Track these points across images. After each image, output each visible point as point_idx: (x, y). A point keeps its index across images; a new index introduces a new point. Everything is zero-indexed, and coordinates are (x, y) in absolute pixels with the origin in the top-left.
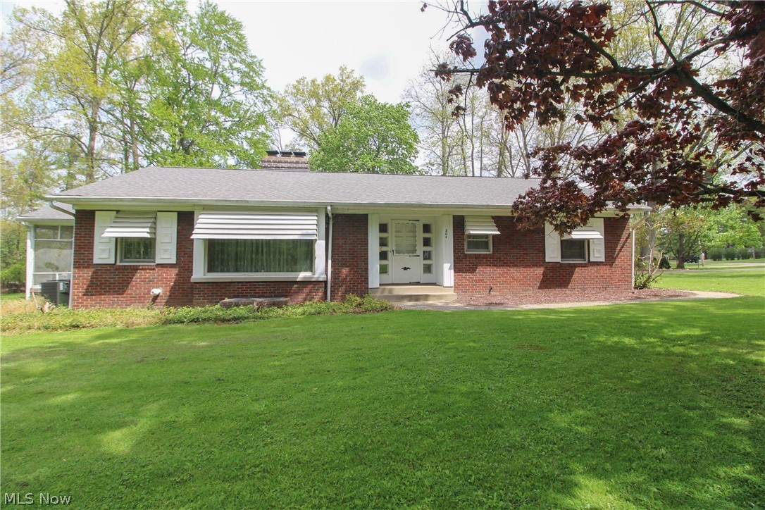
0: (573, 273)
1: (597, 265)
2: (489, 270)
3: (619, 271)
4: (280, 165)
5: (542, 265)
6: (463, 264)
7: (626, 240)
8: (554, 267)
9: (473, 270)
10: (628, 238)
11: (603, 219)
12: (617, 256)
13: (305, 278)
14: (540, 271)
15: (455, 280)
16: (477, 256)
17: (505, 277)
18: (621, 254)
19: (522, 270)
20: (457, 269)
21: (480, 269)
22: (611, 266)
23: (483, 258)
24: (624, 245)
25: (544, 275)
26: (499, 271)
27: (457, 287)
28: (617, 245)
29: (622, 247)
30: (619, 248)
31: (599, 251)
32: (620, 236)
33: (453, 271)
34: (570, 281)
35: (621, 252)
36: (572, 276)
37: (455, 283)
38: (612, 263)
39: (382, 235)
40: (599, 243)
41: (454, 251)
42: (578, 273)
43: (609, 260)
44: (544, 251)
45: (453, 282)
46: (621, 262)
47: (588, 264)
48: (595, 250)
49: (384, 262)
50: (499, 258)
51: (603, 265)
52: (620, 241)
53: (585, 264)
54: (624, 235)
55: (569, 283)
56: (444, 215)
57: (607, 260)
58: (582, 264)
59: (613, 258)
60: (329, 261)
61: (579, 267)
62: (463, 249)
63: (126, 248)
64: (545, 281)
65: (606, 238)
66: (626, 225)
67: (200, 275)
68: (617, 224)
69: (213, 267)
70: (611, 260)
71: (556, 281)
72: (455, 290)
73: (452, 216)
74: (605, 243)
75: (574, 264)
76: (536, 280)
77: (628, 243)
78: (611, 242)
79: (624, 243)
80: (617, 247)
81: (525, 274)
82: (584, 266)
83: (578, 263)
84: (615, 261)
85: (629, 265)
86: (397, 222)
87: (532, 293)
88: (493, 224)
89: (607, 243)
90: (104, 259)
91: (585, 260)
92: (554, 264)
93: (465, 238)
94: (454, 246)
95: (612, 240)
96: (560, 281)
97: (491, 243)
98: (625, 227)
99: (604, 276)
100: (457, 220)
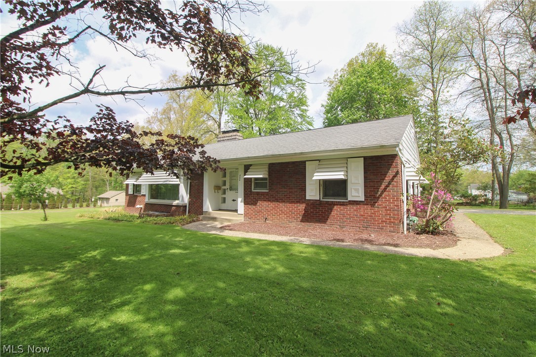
0: (331, 210)
1: (357, 204)
2: (265, 204)
3: (382, 212)
5: (304, 202)
6: (250, 199)
7: (393, 179)
8: (313, 204)
9: (255, 204)
10: (395, 176)
11: (363, 158)
12: (381, 195)
13: (177, 204)
14: (302, 207)
15: (244, 210)
16: (258, 193)
17: (276, 210)
18: (386, 193)
19: (289, 205)
20: (246, 202)
21: (259, 203)
22: (373, 205)
23: (262, 195)
24: (389, 183)
25: (306, 210)
26: (272, 205)
27: (246, 214)
28: (381, 184)
29: (387, 186)
30: (383, 187)
31: (357, 190)
32: (385, 175)
33: (243, 204)
34: (328, 217)
35: (385, 191)
36: (330, 213)
37: (244, 212)
38: (374, 202)
39: (224, 179)
40: (358, 182)
41: (244, 190)
42: (336, 210)
43: (370, 200)
44: (306, 190)
45: (243, 211)
46: (386, 203)
47: (346, 202)
48: (353, 190)
49: (224, 196)
50: (273, 195)
51: (364, 204)
52: (384, 179)
53: (343, 202)
54: (391, 174)
55: (327, 220)
56: (239, 165)
57: (368, 200)
58: (341, 202)
59: (376, 198)
60: (188, 195)
61: (337, 205)
62: (251, 188)
63: (137, 188)
64: (306, 216)
65: (367, 177)
66: (393, 162)
67: (147, 200)
68: (381, 163)
69: (153, 196)
70: (372, 200)
71: (316, 217)
72: (244, 217)
73: (243, 166)
74: (365, 182)
75: (332, 202)
76: (299, 214)
77: (395, 182)
78: (374, 182)
79: (390, 182)
80: (380, 186)
81: (291, 209)
82: (343, 204)
83: (336, 202)
84: (378, 200)
85: (396, 206)
86: (230, 170)
87: (296, 224)
88: (267, 169)
89: (369, 182)
90: (131, 192)
91: (347, 199)
92: (314, 201)
93: (253, 180)
94: (245, 187)
95: (375, 179)
96: (319, 217)
97: (268, 184)
98: (392, 165)
99: (365, 215)
100: (247, 168)
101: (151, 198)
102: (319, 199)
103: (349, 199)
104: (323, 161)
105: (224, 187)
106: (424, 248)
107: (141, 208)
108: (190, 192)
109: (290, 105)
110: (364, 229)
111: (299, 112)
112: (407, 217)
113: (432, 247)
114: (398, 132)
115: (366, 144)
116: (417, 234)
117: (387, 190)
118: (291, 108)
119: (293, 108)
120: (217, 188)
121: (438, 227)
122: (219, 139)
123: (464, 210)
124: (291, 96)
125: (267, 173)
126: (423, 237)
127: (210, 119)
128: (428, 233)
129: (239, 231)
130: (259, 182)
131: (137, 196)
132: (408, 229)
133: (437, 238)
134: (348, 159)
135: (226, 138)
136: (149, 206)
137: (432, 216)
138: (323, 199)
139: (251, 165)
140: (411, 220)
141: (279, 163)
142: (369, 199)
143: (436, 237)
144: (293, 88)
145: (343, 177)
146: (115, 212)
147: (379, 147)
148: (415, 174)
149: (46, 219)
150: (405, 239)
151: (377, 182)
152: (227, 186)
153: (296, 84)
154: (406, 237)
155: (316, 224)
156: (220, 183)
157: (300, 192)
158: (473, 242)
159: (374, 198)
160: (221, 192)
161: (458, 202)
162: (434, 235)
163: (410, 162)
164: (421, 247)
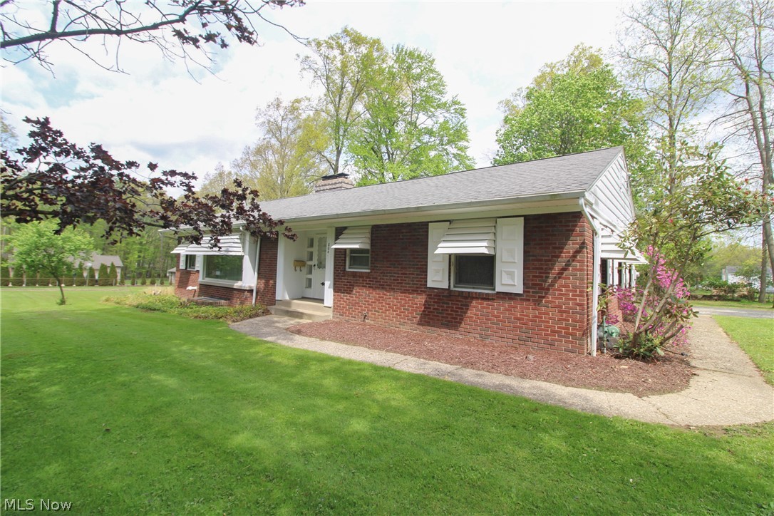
1: (510, 299)
2: (365, 292)
3: (554, 314)
4: (325, 188)
5: (424, 291)
6: (343, 283)
7: (574, 256)
8: (439, 297)
9: (349, 291)
10: (578, 252)
11: (523, 218)
12: (552, 285)
13: (240, 286)
14: (421, 299)
15: (334, 300)
16: (354, 274)
17: (381, 303)
18: (562, 281)
19: (400, 295)
20: (337, 289)
21: (356, 290)
22: (538, 302)
23: (360, 277)
24: (568, 265)
25: (427, 306)
26: (374, 294)
27: (336, 308)
28: (554, 265)
29: (564, 269)
30: (556, 269)
31: (511, 274)
32: (561, 248)
33: (332, 290)
34: (462, 319)
35: (559, 278)
36: (466, 313)
37: (334, 303)
38: (539, 297)
39: (311, 250)
40: (511, 260)
41: (335, 268)
42: (475, 309)
43: (533, 292)
44: (427, 272)
45: (332, 302)
46: (561, 298)
47: (492, 295)
48: (503, 273)
49: (309, 276)
50: (376, 278)
51: (521, 299)
52: (559, 257)
53: (486, 294)
54: (571, 246)
55: (461, 323)
56: (328, 227)
57: (529, 292)
58: (483, 294)
59: (543, 289)
60: (256, 273)
61: (477, 298)
62: (345, 266)
63: (191, 259)
64: (427, 315)
65: (529, 252)
66: (576, 226)
67: (201, 278)
68: (555, 226)
69: (209, 274)
70: (537, 293)
71: (442, 317)
72: (334, 312)
73: (334, 229)
74: (524, 261)
75: (469, 292)
76: (416, 311)
77: (579, 261)
78: (541, 260)
79: (569, 261)
80: (551, 269)
81: (403, 301)
82: (486, 298)
83: (476, 293)
84: (546, 293)
85: (578, 305)
86: (319, 236)
87: (409, 328)
88: (369, 236)
89: (533, 260)
90: (182, 266)
91: (494, 289)
92: (441, 291)
93: (348, 252)
94: (335, 263)
95: (543, 256)
96: (447, 318)
97: (370, 259)
98: (573, 231)
99: (523, 319)
100: (339, 232)
101: (206, 277)
102: (447, 287)
103: (497, 290)
104: (456, 222)
105: (309, 263)
106: (622, 392)
107: (195, 291)
108: (259, 269)
109: (441, 140)
110: (521, 342)
111: (455, 151)
112: (599, 327)
113: (638, 391)
114: (589, 172)
115: (526, 192)
116: (617, 357)
117: (564, 275)
118: (442, 145)
119: (446, 145)
120: (300, 263)
121: (655, 348)
122: (318, 189)
123: (712, 310)
124: (444, 127)
125: (369, 241)
126: (624, 365)
127: (322, 160)
128: (636, 357)
129: (311, 336)
130: (356, 256)
131: (189, 273)
132: (600, 347)
133: (651, 370)
134: (498, 219)
135: (328, 187)
136: (205, 289)
137: (645, 326)
138: (455, 287)
139: (345, 228)
140: (606, 332)
141: (387, 226)
142: (531, 290)
143: (650, 367)
144: (446, 115)
145: (485, 251)
146: (159, 294)
147: (548, 198)
148: (616, 248)
149: (63, 302)
150: (589, 370)
151: (546, 261)
152: (315, 262)
153: (452, 108)
154: (594, 363)
155: (442, 330)
156: (305, 257)
157: (417, 275)
158: (723, 379)
159: (539, 289)
160: (305, 270)
161: (705, 294)
162: (648, 362)
163: (614, 226)
164: (614, 388)
